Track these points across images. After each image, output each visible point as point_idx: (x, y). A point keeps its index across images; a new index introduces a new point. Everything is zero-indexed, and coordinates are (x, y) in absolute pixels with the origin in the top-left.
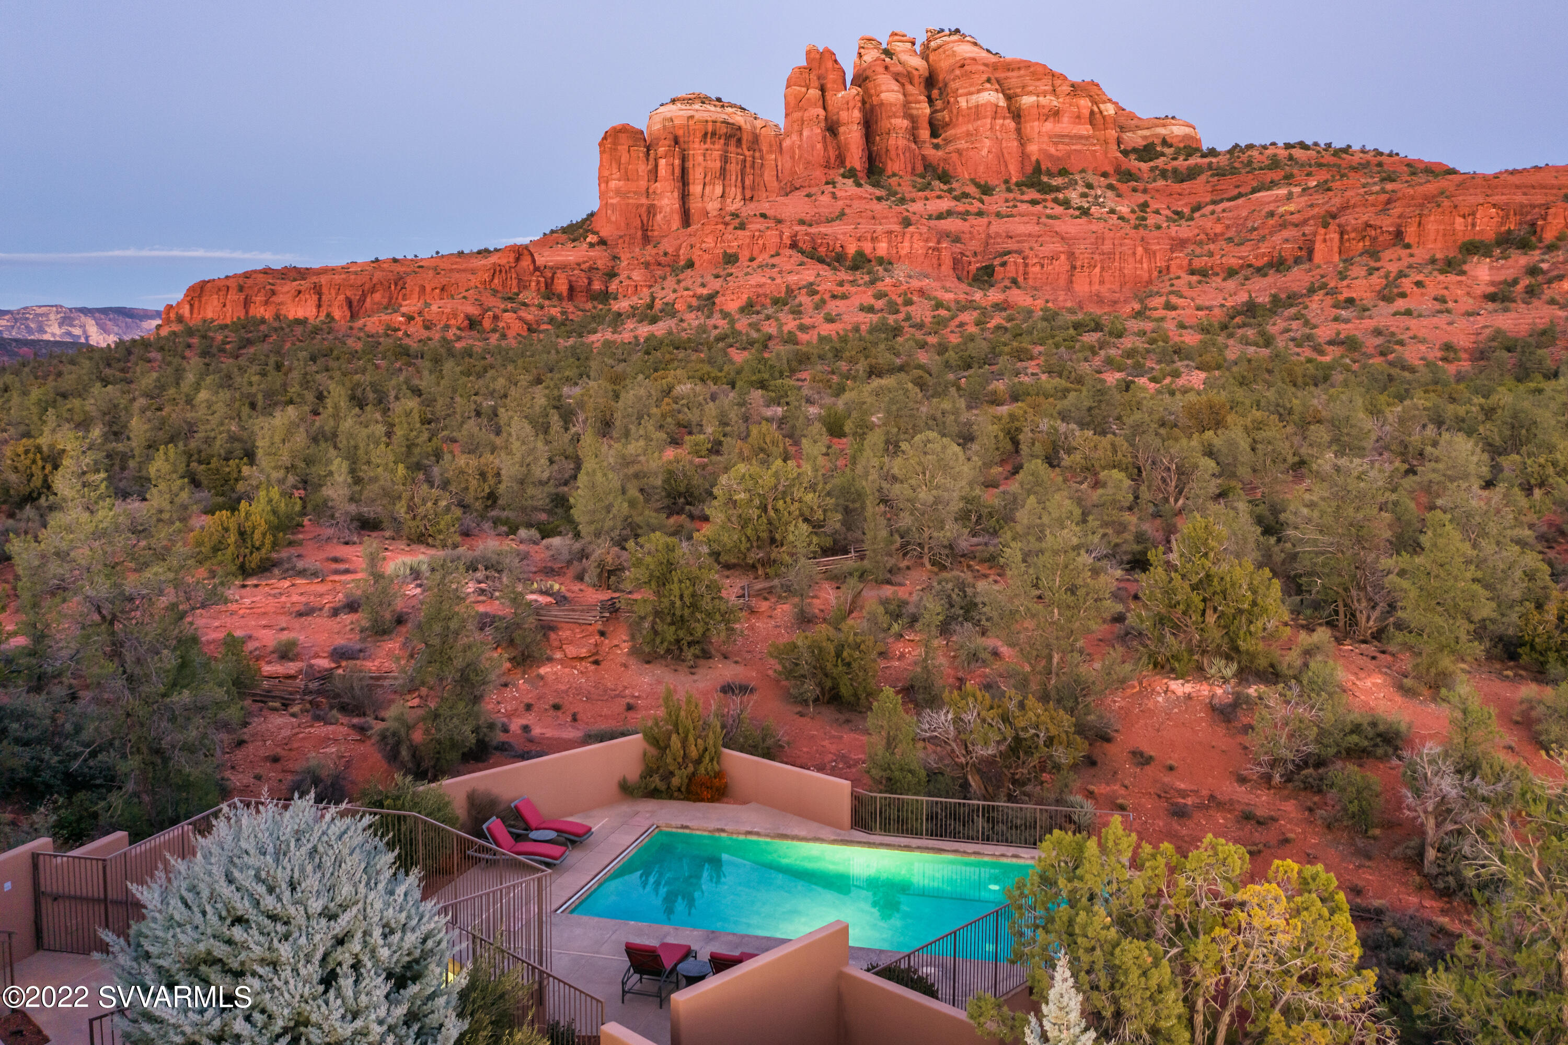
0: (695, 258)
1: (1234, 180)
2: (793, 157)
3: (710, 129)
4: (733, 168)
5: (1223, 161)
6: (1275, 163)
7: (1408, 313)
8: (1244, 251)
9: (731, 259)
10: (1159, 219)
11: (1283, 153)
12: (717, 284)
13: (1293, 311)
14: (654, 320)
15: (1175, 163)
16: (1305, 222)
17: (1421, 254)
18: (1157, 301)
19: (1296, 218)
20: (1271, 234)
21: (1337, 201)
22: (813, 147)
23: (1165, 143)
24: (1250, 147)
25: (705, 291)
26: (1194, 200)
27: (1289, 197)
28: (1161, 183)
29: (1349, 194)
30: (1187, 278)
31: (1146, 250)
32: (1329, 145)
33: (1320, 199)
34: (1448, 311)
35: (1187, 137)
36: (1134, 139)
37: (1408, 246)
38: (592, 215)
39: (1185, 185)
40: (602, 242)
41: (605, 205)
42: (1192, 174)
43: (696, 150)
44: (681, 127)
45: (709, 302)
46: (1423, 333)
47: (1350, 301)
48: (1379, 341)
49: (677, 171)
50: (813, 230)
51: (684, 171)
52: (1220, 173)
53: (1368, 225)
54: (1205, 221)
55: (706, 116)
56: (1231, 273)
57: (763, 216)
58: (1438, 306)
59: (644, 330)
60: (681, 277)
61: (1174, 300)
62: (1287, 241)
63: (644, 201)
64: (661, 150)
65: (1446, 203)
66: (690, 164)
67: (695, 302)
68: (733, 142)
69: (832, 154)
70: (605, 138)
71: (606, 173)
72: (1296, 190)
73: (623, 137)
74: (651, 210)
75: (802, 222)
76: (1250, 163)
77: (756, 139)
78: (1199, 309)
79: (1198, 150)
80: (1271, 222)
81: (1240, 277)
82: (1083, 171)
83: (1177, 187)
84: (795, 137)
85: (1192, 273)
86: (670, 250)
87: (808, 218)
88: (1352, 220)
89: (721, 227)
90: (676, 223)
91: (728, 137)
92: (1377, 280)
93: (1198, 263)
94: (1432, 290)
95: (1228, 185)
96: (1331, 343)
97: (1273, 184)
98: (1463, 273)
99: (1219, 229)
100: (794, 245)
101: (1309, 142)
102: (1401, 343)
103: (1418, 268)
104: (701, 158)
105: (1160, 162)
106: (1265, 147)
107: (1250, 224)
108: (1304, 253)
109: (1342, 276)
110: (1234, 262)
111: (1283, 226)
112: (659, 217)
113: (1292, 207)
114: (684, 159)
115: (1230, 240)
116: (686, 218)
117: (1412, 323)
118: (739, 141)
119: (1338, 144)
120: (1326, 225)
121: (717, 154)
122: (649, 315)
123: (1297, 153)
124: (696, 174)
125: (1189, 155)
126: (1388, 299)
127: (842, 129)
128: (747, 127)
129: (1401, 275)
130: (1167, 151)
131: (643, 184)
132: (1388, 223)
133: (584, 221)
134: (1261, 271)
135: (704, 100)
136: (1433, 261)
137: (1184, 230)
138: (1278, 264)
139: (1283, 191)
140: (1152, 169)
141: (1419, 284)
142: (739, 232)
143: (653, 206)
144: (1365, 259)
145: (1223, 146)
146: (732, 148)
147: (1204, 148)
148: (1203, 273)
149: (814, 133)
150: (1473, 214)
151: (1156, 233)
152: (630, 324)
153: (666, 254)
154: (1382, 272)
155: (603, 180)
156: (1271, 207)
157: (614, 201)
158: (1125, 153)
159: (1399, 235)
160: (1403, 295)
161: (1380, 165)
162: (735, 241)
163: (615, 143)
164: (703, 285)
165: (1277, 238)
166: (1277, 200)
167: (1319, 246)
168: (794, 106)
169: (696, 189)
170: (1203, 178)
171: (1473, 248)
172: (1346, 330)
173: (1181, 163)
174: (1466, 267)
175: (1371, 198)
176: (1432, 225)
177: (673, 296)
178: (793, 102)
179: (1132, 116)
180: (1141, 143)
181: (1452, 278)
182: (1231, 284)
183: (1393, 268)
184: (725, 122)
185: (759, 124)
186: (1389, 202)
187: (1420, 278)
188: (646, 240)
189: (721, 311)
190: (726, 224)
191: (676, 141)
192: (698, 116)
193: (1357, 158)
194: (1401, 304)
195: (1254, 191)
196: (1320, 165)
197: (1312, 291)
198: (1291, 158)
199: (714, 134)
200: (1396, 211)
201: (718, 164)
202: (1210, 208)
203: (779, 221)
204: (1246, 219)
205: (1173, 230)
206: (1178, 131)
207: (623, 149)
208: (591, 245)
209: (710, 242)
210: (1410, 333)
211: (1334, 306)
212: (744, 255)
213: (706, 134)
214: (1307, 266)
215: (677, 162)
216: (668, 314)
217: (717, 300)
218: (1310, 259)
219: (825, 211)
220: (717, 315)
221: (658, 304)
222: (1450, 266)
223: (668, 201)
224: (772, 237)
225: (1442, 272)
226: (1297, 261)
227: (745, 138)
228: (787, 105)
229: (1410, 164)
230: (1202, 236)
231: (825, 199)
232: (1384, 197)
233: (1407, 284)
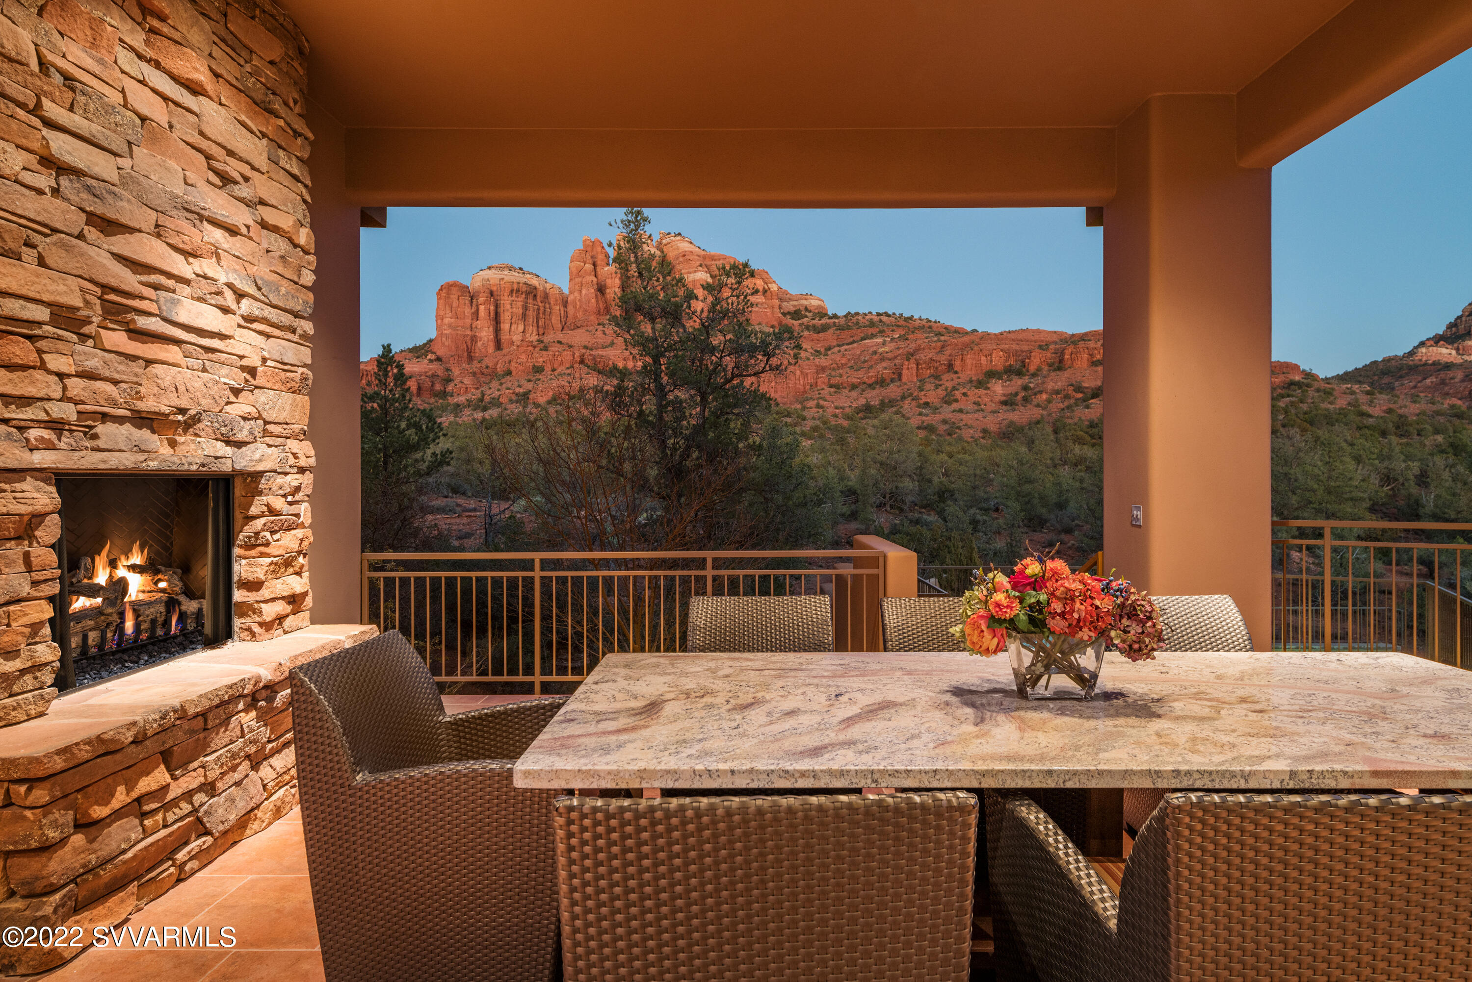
0: (512, 368)
1: (850, 332)
2: (575, 307)
3: (515, 287)
4: (531, 314)
5: (842, 321)
6: (872, 324)
7: (961, 411)
8: (860, 374)
9: (538, 370)
10: (808, 354)
11: (876, 319)
12: (530, 386)
13: (894, 409)
14: (485, 409)
15: (814, 322)
16: (895, 358)
17: (964, 377)
18: (811, 403)
19: (889, 355)
20: (876, 364)
21: (913, 346)
22: (589, 301)
23: (806, 309)
24: (857, 314)
25: (521, 390)
26: (827, 344)
27: (884, 343)
28: (806, 333)
29: (919, 342)
30: (827, 390)
31: (802, 372)
32: (901, 315)
33: (902, 344)
34: (982, 410)
35: (819, 307)
36: (789, 306)
37: (956, 372)
38: (431, 341)
39: (821, 335)
40: (439, 359)
41: (440, 334)
42: (824, 328)
43: (506, 301)
44: (495, 285)
45: (524, 398)
46: (970, 423)
47: (927, 404)
48: (946, 427)
49: (492, 314)
50: (593, 353)
51: (497, 314)
52: (841, 328)
53: (932, 360)
54: (835, 356)
55: (513, 279)
56: (854, 387)
57: (560, 342)
58: (976, 408)
59: (479, 415)
60: (503, 381)
61: (822, 402)
62: (885, 368)
63: (468, 332)
64: (481, 300)
65: (976, 348)
66: (501, 310)
67: (514, 397)
68: (531, 296)
69: (602, 306)
70: (441, 289)
71: (442, 313)
72: (888, 339)
73: (454, 290)
74: (474, 339)
75: (586, 348)
76: (857, 323)
77: (546, 296)
78: (836, 408)
79: (826, 314)
80: (875, 357)
81: (859, 390)
82: (759, 324)
83: (816, 336)
84: (576, 294)
85: (831, 386)
86: (490, 365)
87: (590, 345)
88: (922, 356)
89: (531, 348)
90: (491, 349)
91: (528, 294)
92: (940, 392)
93: (834, 381)
94: (972, 398)
95: (846, 335)
96: (919, 428)
97: (873, 336)
98: (988, 388)
99: (844, 361)
100: (582, 362)
101: (890, 313)
102: (959, 428)
103: (964, 385)
104: (509, 306)
105: (805, 320)
106: (865, 314)
107: (862, 358)
108: (896, 376)
109: (921, 389)
110: (855, 381)
111: (882, 359)
112: (479, 344)
113: (886, 349)
114: (497, 306)
115: (851, 367)
116: (498, 345)
117: (964, 417)
118: (535, 296)
119: (906, 315)
120: (908, 360)
121: (520, 304)
122: (481, 405)
123: (884, 318)
124: (506, 317)
125: (821, 318)
126: (949, 403)
127: (608, 291)
128: (540, 287)
129: (954, 389)
130: (809, 314)
131: (468, 321)
132: (943, 359)
133: (425, 345)
134: (871, 386)
135: (511, 268)
136: (971, 381)
137: (823, 361)
138: (881, 382)
139: (879, 340)
140: (800, 325)
141: (964, 394)
142: (544, 353)
143: (475, 336)
144: (932, 380)
145: (841, 313)
146: (530, 301)
147: (830, 314)
148: (837, 387)
149: (589, 292)
150: (991, 355)
151: (807, 362)
152: (467, 412)
153: (487, 367)
154: (943, 387)
155: (439, 318)
156: (875, 348)
157: (447, 332)
158: (784, 314)
159: (950, 366)
160: (956, 401)
161: (930, 327)
162: (540, 358)
163: (449, 293)
164: (520, 386)
165: (880, 367)
166: (877, 345)
167: (905, 372)
168: (576, 275)
169: (505, 326)
170: (831, 331)
171: (992, 374)
172: (928, 420)
173: (816, 322)
174: (989, 385)
175: (933, 344)
176: (969, 360)
177: (498, 393)
178: (575, 271)
179: (786, 293)
180: (792, 309)
181: (982, 392)
182: (854, 394)
183: (949, 385)
184: (525, 283)
185: (548, 286)
186: (943, 347)
187: (965, 391)
188: (470, 359)
189: (534, 403)
190: (535, 347)
191: (492, 294)
192: (506, 279)
193: (917, 323)
194: (955, 406)
195: (863, 339)
196: (898, 326)
197: (903, 398)
198: (881, 321)
199: (518, 291)
200: (948, 352)
201: (521, 311)
202: (837, 349)
203: (571, 347)
204: (860, 355)
205: (817, 361)
206: (814, 303)
207: (454, 297)
208: (431, 361)
209: (523, 358)
210: (963, 423)
211: (919, 407)
212: (548, 368)
213: (512, 291)
214: (898, 383)
215: (492, 308)
216: (494, 405)
217: (531, 397)
218: (900, 380)
219: (601, 341)
220: (530, 406)
221: (487, 398)
222: (980, 384)
223: (486, 333)
224: (567, 356)
225: (977, 387)
226: (892, 381)
227: (539, 294)
228: (571, 273)
229: (946, 328)
230: (834, 365)
231: (599, 334)
232: (940, 344)
233: (958, 394)
